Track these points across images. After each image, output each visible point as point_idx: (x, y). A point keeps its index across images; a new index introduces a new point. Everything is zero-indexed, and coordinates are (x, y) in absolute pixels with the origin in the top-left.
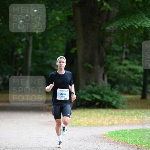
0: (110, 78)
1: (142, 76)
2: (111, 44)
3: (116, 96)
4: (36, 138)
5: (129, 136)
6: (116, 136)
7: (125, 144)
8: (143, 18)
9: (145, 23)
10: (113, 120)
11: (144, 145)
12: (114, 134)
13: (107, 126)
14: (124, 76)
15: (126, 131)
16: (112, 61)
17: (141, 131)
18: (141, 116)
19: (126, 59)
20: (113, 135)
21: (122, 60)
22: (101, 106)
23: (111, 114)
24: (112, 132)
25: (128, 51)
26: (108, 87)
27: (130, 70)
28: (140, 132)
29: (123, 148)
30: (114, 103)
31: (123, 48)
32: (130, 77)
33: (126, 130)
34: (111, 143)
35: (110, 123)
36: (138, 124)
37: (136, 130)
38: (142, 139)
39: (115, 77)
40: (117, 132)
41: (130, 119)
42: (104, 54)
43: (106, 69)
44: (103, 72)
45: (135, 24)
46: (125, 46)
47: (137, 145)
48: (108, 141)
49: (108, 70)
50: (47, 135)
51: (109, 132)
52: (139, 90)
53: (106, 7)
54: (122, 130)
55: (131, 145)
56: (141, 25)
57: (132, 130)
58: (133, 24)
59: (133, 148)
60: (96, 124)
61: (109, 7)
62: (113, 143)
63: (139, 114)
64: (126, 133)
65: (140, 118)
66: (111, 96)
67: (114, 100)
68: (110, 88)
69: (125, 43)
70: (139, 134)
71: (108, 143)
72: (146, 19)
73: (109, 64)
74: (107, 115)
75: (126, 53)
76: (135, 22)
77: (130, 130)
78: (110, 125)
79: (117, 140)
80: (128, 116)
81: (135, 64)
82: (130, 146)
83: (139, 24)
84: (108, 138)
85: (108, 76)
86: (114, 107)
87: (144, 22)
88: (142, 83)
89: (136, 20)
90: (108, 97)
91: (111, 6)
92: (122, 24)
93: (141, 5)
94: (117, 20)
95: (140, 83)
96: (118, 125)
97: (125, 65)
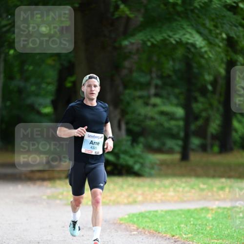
0: (131, 126)
1: (181, 123)
2: (131, 71)
3: (140, 156)
4: (9, 224)
5: (162, 221)
6: (140, 220)
7: (155, 233)
8: (184, 29)
9: (188, 36)
10: (135, 196)
11: (185, 234)
12: (137, 217)
13: (125, 204)
14: (153, 123)
15: (155, 213)
16: (134, 99)
17: (180, 212)
18: (181, 189)
19: (157, 95)
20: (135, 220)
21: (149, 97)
22: (116, 172)
23: (132, 185)
24: (134, 215)
25: (159, 82)
26: (127, 141)
27: (163, 113)
28: (178, 214)
29: (151, 240)
30: (137, 167)
31: (152, 78)
32: (161, 125)
33: (157, 211)
34: (131, 232)
35: (131, 200)
36: (176, 202)
37: (172, 211)
38: (182, 226)
39: (139, 125)
40: (142, 215)
41: (162, 193)
42: (121, 88)
43: (124, 113)
44: (118, 117)
45: (170, 37)
46: (154, 75)
47: (174, 236)
48: (126, 229)
49: (127, 113)
50: (27, 220)
51: (129, 215)
52: (177, 145)
53: (123, 11)
54: (150, 212)
55: (164, 235)
56: (180, 39)
57: (166, 212)
58: (167, 38)
59: (167, 241)
60: (107, 202)
61: (128, 12)
62: (135, 233)
63: (177, 185)
64: (156, 216)
65: (178, 191)
66: (132, 156)
67: (136, 162)
68: (129, 143)
69: (154, 69)
70: (177, 217)
71: (128, 233)
72: (189, 30)
73: (128, 104)
74: (125, 186)
75: (157, 87)
76: (171, 34)
77: (162, 211)
78: (130, 204)
79: (141, 228)
80: (159, 188)
81: (172, 104)
82: (162, 237)
83: (177, 37)
84: (126, 224)
85: (127, 123)
86: (137, 174)
87: (184, 34)
88: (182, 134)
89: (171, 31)
90: (127, 158)
91: (130, 10)
92: (149, 37)
93: (179, 9)
94: (140, 31)
95: (178, 134)
96: (142, 203)
97: (155, 105)
